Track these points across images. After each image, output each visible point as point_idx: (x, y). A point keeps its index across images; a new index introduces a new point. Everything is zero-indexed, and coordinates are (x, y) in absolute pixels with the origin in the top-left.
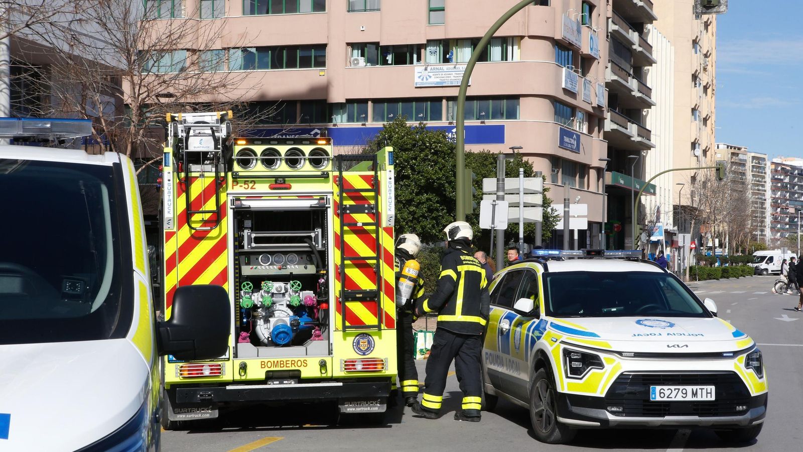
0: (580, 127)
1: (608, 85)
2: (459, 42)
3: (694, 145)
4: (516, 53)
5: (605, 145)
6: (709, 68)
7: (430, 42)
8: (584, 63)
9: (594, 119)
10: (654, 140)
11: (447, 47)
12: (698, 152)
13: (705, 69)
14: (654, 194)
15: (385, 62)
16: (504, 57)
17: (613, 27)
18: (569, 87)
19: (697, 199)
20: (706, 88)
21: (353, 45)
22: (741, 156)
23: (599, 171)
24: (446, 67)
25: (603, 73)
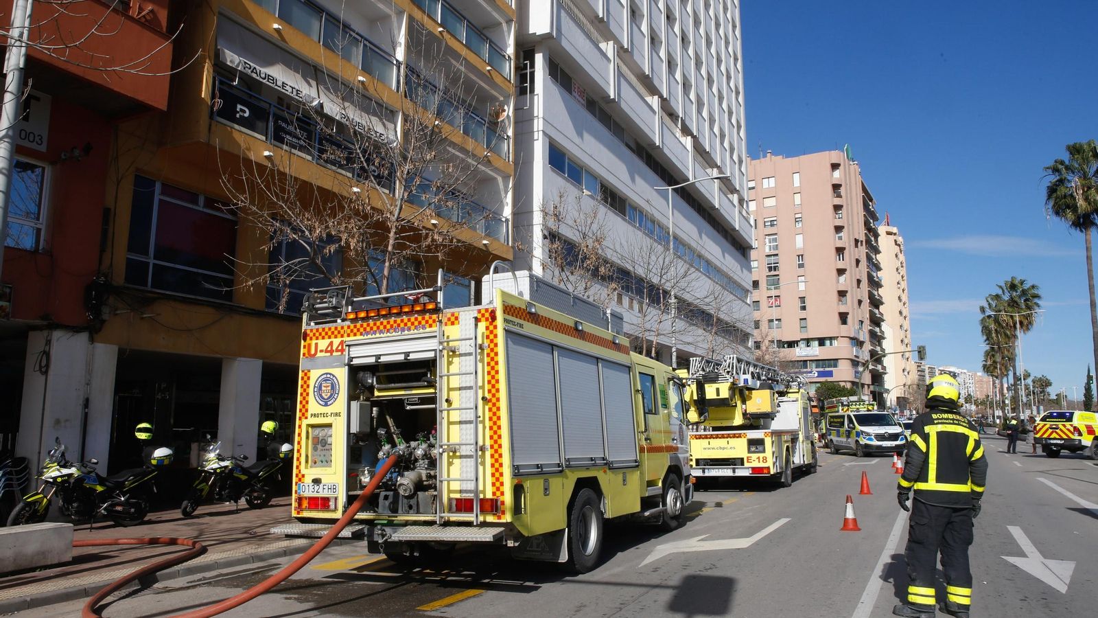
0: (861, 369)
1: (870, 351)
2: (813, 339)
3: (904, 370)
4: (835, 343)
5: (870, 375)
6: (908, 336)
7: (802, 339)
8: (860, 344)
9: (865, 365)
10: (887, 371)
11: (808, 341)
12: (906, 373)
13: (906, 337)
14: (889, 393)
15: (784, 347)
16: (831, 344)
17: (870, 328)
18: (856, 354)
19: (906, 394)
21: (772, 341)
22: (922, 367)
23: (868, 385)
24: (808, 348)
25: (868, 347)
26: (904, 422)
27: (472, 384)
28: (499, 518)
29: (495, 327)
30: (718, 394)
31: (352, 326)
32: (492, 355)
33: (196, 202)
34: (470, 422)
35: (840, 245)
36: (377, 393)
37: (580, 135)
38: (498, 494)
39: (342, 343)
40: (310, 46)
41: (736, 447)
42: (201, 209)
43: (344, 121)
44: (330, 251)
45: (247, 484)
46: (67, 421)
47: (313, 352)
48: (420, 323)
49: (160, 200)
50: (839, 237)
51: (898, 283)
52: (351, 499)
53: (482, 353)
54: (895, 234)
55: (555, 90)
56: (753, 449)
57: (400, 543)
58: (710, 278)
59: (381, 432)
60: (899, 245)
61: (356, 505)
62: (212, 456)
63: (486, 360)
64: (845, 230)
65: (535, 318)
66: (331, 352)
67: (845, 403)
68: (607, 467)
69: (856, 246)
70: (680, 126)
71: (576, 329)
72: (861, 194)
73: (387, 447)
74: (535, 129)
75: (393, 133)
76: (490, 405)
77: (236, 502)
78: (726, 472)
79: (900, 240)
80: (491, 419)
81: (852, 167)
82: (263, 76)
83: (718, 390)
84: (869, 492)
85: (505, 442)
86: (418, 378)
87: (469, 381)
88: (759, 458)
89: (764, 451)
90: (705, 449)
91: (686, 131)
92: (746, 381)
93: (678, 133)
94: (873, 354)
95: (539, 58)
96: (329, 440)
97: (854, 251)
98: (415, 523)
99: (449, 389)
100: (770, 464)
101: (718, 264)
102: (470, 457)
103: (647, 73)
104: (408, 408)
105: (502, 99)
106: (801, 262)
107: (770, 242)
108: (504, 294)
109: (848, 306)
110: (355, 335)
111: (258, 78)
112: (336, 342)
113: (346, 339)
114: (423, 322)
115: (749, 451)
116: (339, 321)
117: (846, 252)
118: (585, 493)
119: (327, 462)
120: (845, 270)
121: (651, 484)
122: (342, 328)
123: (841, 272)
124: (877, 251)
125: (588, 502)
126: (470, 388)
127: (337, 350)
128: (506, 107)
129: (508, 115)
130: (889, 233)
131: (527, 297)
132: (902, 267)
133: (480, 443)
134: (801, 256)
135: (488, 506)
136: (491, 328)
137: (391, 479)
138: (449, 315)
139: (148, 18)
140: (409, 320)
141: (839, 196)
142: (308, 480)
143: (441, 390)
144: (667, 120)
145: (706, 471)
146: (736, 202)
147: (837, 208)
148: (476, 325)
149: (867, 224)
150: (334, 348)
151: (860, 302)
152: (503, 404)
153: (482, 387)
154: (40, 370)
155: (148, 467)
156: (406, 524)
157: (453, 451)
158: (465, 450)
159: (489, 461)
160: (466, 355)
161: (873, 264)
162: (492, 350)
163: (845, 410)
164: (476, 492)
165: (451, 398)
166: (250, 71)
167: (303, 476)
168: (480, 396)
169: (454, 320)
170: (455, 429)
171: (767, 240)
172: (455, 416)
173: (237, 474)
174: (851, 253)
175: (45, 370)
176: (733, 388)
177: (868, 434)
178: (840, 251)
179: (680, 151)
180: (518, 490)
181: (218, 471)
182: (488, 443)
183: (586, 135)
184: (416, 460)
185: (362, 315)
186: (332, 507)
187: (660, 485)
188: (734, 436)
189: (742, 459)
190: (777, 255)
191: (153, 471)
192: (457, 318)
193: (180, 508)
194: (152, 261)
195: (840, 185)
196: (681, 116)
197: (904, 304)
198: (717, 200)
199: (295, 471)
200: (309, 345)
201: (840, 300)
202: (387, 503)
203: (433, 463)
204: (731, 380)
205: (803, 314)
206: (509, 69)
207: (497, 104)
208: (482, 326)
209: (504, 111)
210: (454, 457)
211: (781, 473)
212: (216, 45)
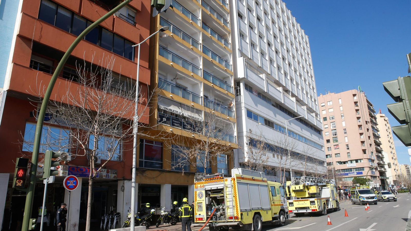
0: (374, 170)
1: (377, 163)
2: (353, 160)
3: (395, 170)
4: (362, 161)
5: (379, 172)
6: (395, 156)
7: (349, 161)
8: (373, 161)
9: (376, 169)
10: (387, 170)
11: (351, 161)
14: (389, 179)
15: (342, 164)
16: (361, 162)
17: (376, 154)
18: (372, 165)
19: (397, 179)
20: (395, 159)
21: (337, 162)
23: (378, 177)
24: (352, 164)
25: (376, 162)
26: (381, 192)
27: (231, 193)
28: (238, 220)
29: (235, 182)
30: (300, 188)
31: (205, 182)
32: (235, 187)
33: (153, 143)
34: (231, 201)
35: (360, 124)
36: (211, 195)
37: (256, 105)
38: (238, 215)
39: (203, 185)
40: (179, 98)
41: (307, 204)
42: (154, 145)
43: (189, 117)
44: (192, 158)
45: (171, 218)
46: (128, 203)
47: (197, 187)
48: (219, 181)
49: (145, 144)
50: (359, 121)
51: (388, 135)
52: (207, 218)
53: (233, 187)
54: (384, 117)
55: (247, 93)
56: (312, 204)
57: (218, 226)
58: (307, 144)
59: (212, 204)
60: (386, 121)
61: (209, 219)
62: (162, 211)
63: (234, 188)
64: (361, 118)
65: (243, 178)
66: (201, 187)
67: (358, 186)
68: (262, 209)
69: (367, 123)
70: (291, 94)
71: (253, 179)
72: (366, 104)
73: (214, 207)
74: (242, 106)
75: (201, 118)
76: (235, 197)
77: (169, 223)
78: (304, 211)
79: (386, 119)
80: (235, 200)
81: (361, 95)
82: (169, 109)
83: (299, 187)
84: (347, 216)
85: (238, 205)
86: (219, 192)
87: (230, 193)
88: (314, 207)
89: (315, 205)
90: (298, 204)
91: (293, 95)
92: (308, 184)
93: (290, 97)
94: (379, 164)
95: (242, 85)
96: (202, 206)
97: (366, 126)
98: (221, 222)
99: (226, 195)
100: (317, 208)
101: (309, 138)
102: (232, 208)
103: (277, 80)
104: (218, 198)
105: (231, 99)
106: (345, 132)
107: (333, 125)
108: (236, 175)
109: (366, 146)
110: (206, 183)
111: (168, 110)
112: (202, 185)
113: (204, 184)
114: (220, 181)
115: (311, 205)
116: (202, 181)
117: (362, 127)
118: (257, 216)
119: (202, 210)
120: (363, 133)
121: (275, 214)
122: (203, 182)
123: (361, 134)
124: (376, 124)
125: (258, 218)
126: (231, 194)
127: (202, 187)
128: (233, 102)
129: (234, 105)
130: (381, 117)
131: (241, 174)
132: (389, 129)
133: (233, 205)
134: (345, 129)
135: (236, 218)
136: (234, 182)
137: (215, 214)
138: (225, 179)
139: (143, 102)
140: (217, 180)
141: (357, 106)
142: (198, 214)
143: (225, 195)
144: (286, 94)
145: (299, 211)
146: (314, 116)
147: (357, 110)
148: (231, 182)
149: (370, 115)
150: (202, 186)
151: (371, 145)
152: (238, 197)
153: (233, 194)
154: (122, 190)
155: (149, 214)
156: (219, 222)
157: (228, 207)
158: (230, 207)
159: (235, 209)
160: (229, 187)
161: (375, 129)
162: (235, 186)
163: (358, 188)
164: (233, 215)
165: (227, 196)
166: (166, 109)
167: (197, 214)
168: (233, 196)
169: (226, 180)
170: (228, 202)
171: (331, 124)
172: (228, 200)
173: (169, 216)
174: (365, 127)
175: (123, 191)
176: (304, 186)
177: (363, 197)
178: (360, 126)
179: (291, 103)
180: (242, 214)
181: (164, 215)
182: (235, 205)
183: (259, 105)
184: (220, 209)
185: (207, 179)
186: (203, 220)
187: (278, 214)
188: (306, 200)
189: (309, 207)
190: (336, 129)
191: (151, 215)
192: (227, 180)
193: (156, 225)
194: (144, 160)
195: (357, 102)
196: (291, 91)
197: (392, 143)
198: (306, 117)
199: (195, 213)
200: (196, 186)
201: (362, 145)
202: (215, 219)
203: (224, 210)
204: (303, 184)
205: (348, 151)
206: (233, 91)
207: (230, 101)
208: (232, 181)
209: (232, 103)
210: (228, 208)
211: (322, 211)
212: (158, 104)
